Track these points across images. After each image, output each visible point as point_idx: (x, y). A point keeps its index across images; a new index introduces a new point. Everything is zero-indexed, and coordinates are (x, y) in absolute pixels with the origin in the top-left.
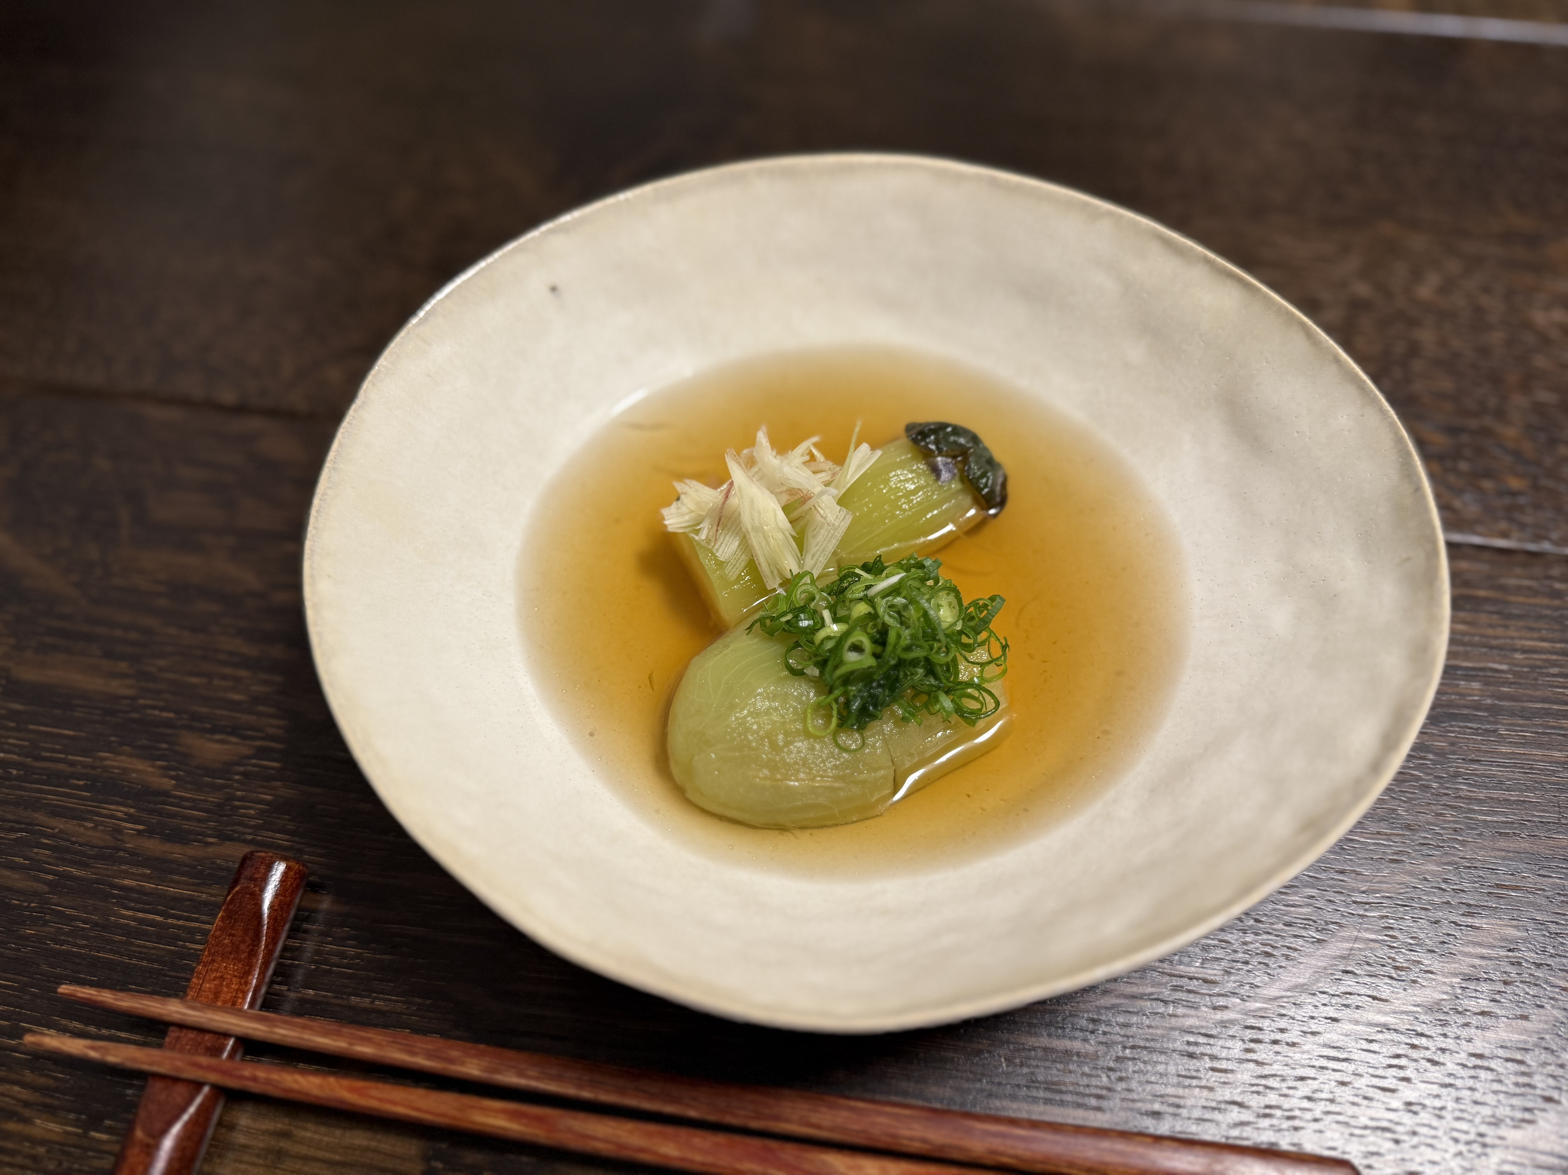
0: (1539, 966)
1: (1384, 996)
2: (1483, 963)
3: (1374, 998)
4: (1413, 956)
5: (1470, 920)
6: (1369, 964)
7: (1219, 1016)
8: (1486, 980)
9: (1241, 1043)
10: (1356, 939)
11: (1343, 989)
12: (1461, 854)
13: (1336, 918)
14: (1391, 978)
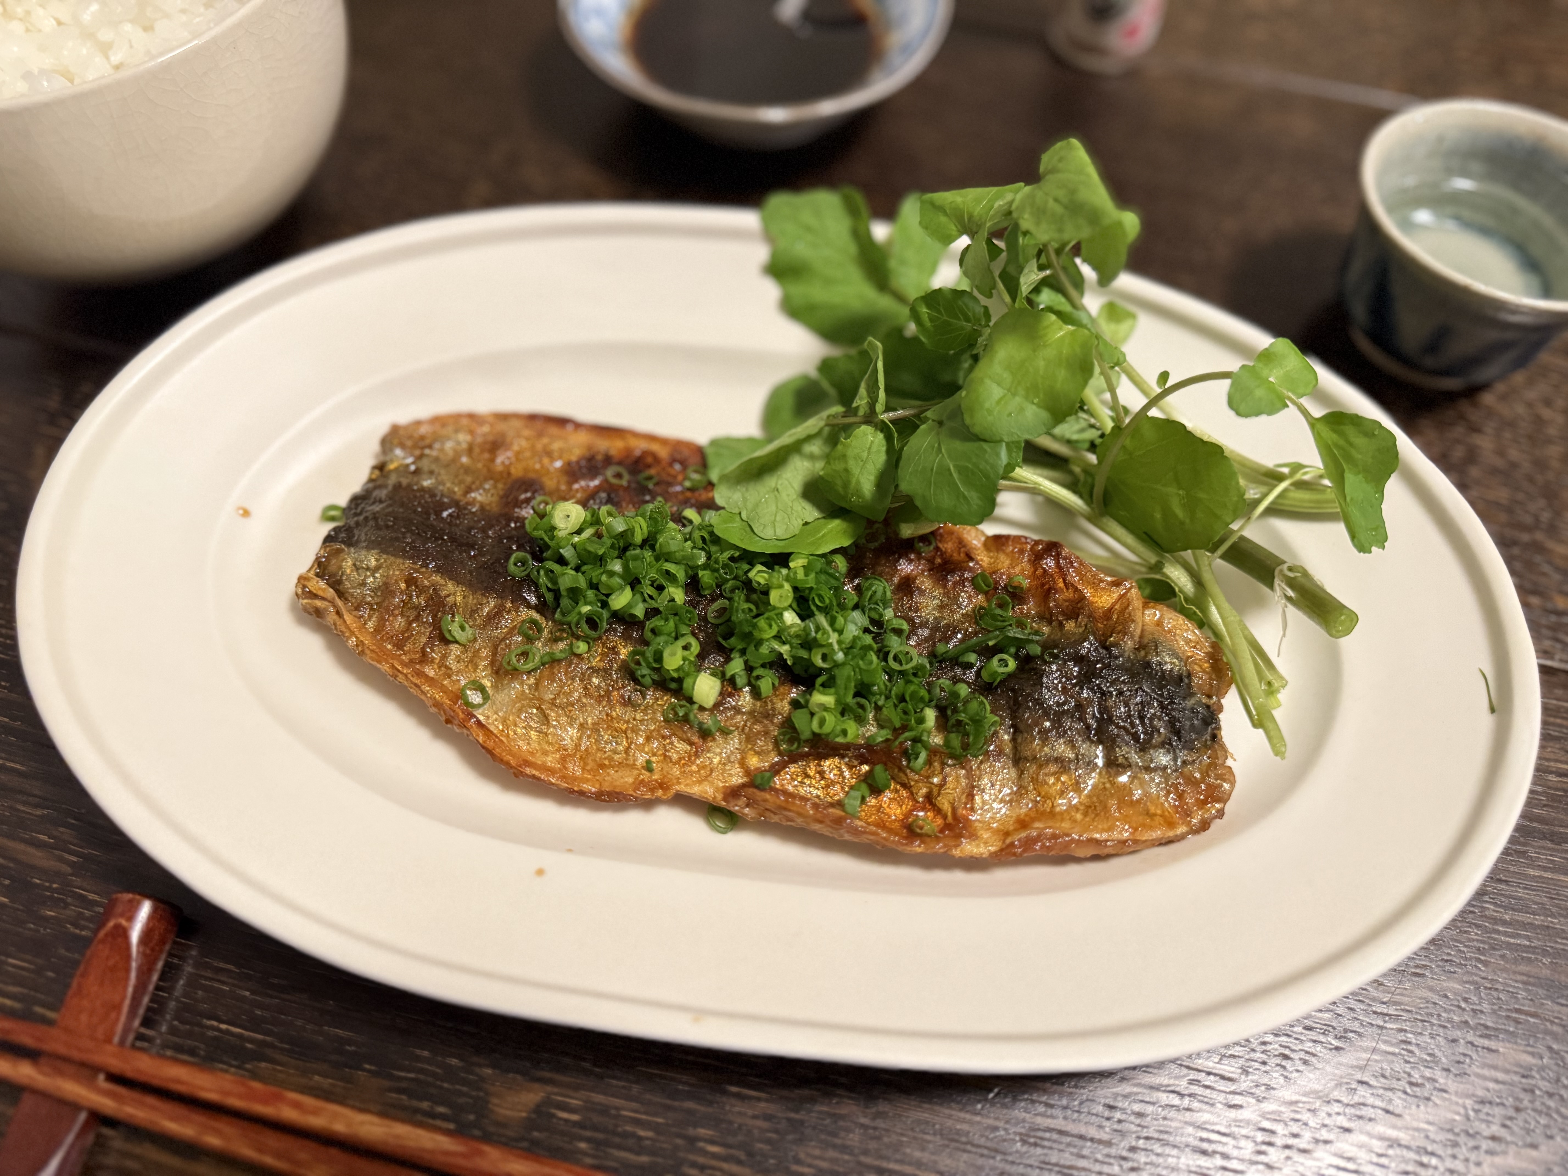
0: (1550, 1095)
1: (1397, 1111)
2: (1497, 1087)
3: (1387, 1112)
4: (1428, 1073)
5: (1486, 1043)
6: (1383, 1076)
7: (1233, 1114)
8: (1498, 1104)
9: (1252, 1144)
10: (1374, 1050)
11: (1356, 1099)
12: (1483, 975)
13: (1356, 1026)
14: (1405, 1092)
